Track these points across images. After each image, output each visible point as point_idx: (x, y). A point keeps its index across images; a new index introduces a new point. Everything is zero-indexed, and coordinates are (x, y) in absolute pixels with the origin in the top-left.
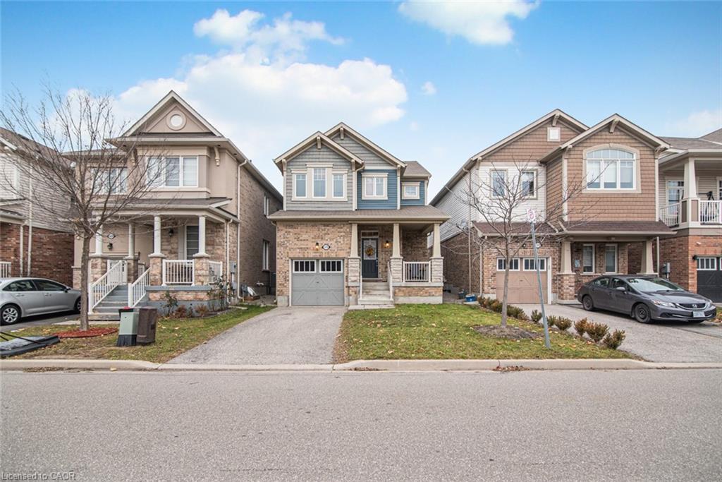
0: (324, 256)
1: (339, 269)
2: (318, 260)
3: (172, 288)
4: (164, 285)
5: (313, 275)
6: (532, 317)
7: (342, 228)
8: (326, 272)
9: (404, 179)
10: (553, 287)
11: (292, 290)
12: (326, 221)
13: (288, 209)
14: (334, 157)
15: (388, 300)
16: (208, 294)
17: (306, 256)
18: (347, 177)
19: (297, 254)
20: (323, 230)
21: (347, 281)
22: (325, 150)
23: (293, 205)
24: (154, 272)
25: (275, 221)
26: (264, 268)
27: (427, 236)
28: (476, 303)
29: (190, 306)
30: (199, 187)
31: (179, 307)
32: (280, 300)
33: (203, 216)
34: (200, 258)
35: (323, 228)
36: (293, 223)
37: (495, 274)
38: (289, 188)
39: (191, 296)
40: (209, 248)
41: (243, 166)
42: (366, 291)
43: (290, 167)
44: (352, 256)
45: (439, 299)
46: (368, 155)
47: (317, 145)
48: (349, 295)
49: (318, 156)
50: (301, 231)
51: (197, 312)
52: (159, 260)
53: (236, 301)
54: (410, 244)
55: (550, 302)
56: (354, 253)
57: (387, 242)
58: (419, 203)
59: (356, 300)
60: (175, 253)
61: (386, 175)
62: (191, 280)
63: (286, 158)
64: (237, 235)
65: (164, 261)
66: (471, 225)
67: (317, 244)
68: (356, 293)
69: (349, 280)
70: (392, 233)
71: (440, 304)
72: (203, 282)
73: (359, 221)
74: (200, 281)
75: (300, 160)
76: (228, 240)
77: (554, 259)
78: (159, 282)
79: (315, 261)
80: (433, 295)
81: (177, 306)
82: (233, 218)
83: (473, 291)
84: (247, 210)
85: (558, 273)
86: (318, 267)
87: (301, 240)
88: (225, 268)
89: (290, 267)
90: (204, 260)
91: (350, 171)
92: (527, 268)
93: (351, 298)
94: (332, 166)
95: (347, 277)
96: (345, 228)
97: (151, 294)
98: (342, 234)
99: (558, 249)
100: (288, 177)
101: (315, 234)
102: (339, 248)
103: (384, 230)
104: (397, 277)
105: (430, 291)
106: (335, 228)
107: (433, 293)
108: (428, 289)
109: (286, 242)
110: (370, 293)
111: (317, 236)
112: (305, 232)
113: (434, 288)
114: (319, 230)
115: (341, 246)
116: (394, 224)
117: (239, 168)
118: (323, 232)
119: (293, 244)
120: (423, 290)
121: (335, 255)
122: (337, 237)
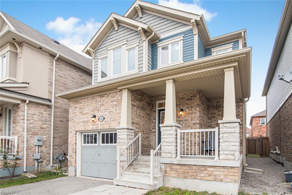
2: (99, 132)
5: (96, 147)
7: (114, 97)
8: (105, 144)
11: (81, 161)
14: (128, 33)
18: (138, 50)
20: (99, 101)
22: (121, 30)
30: (6, 76)
35: (99, 99)
44: (120, 127)
45: (231, 187)
47: (114, 28)
49: (116, 38)
50: (84, 106)
61: (181, 38)
67: (95, 116)
75: (104, 46)
79: (97, 133)
86: (99, 139)
89: (80, 139)
91: (141, 42)
94: (126, 42)
96: (118, 96)
98: (114, 103)
100: (96, 63)
101: (94, 106)
102: (112, 119)
103: (179, 97)
104: (168, 151)
105: (215, 173)
106: (109, 97)
107: (222, 177)
108: (213, 169)
109: (74, 117)
110: (137, 170)
111: (95, 108)
112: (86, 106)
113: (222, 170)
114: (96, 102)
115: (113, 116)
116: (166, 82)
117: (54, 62)
118: (99, 104)
119: (79, 118)
120: (205, 172)
121: (108, 126)
122: (110, 107)
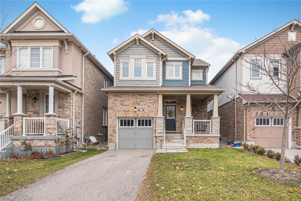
0: (140, 116)
1: (150, 125)
2: (136, 119)
3: (29, 138)
4: (24, 135)
5: (132, 129)
6: (295, 161)
7: (152, 97)
8: (141, 127)
9: (193, 68)
10: (293, 137)
11: (119, 139)
12: (142, 92)
13: (117, 85)
14: (147, 51)
15: (183, 146)
16: (56, 142)
17: (128, 116)
18: (156, 64)
19: (121, 114)
20: (139, 98)
21: (155, 133)
22: (142, 46)
23: (121, 83)
24: (16, 126)
25: (107, 92)
26: (104, 125)
27: (207, 104)
28: (242, 147)
29: (41, 151)
30: (53, 68)
31: (33, 151)
32: (110, 145)
33: (52, 86)
34: (49, 116)
35: (139, 97)
36: (119, 94)
37: (254, 128)
38: (118, 71)
39: (42, 143)
40: (61, 110)
41: (86, 56)
42: (168, 140)
43: (118, 58)
44: (158, 116)
45: (217, 145)
46: (170, 51)
47: (136, 43)
48: (157, 142)
49: (137, 51)
50: (125, 99)
51: (46, 155)
52: (20, 117)
53: (81, 146)
54: (196, 109)
55: (290, 147)
56: (160, 114)
57: (182, 107)
58: (202, 83)
59: (161, 146)
60: (37, 113)
61: (181, 63)
62: (43, 133)
63: (116, 52)
64: (82, 102)
65: (24, 118)
66: (238, 96)
67: (135, 108)
68: (161, 141)
69: (157, 132)
70: (186, 101)
71: (217, 149)
72: (51, 134)
73: (163, 92)
74: (49, 133)
75: (125, 53)
76: (74, 105)
77: (293, 118)
78: (20, 133)
79: (134, 119)
80: (213, 143)
81: (31, 150)
82: (77, 90)
83: (238, 139)
84: (90, 85)
85: (296, 128)
86: (136, 123)
87: (125, 105)
88: (71, 124)
89: (117, 123)
90: (52, 118)
91: (158, 60)
92: (275, 124)
93: (158, 144)
94: (146, 57)
95: (155, 130)
96: (154, 97)
97: (14, 142)
98: (152, 101)
99: (296, 111)
100: (117, 65)
101: (134, 101)
102: (151, 111)
103: (180, 99)
104: (189, 130)
105: (211, 139)
106: (147, 97)
107: (213, 141)
108: (210, 138)
109: (114, 107)
110: (170, 141)
111: (135, 102)
112: (127, 100)
113: (214, 138)
114: (137, 99)
115: (151, 109)
116: (187, 95)
117: (84, 57)
118: (139, 100)
119: (119, 108)
120: (206, 139)
121: (147, 115)
122: (148, 103)
